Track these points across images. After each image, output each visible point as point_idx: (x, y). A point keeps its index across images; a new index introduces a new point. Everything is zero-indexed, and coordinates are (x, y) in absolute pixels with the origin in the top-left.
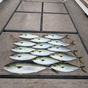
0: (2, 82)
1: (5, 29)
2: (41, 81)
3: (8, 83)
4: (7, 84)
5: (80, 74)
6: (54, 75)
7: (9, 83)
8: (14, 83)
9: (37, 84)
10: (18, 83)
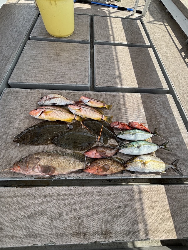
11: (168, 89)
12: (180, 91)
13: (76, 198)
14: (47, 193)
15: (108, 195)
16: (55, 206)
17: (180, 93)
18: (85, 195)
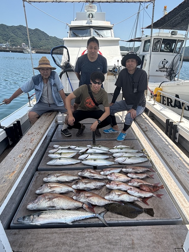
1: (39, 167)
5: (156, 218)
6: (119, 222)
13: (87, 234)
14: (67, 231)
15: (109, 232)
16: (72, 239)
17: (160, 167)
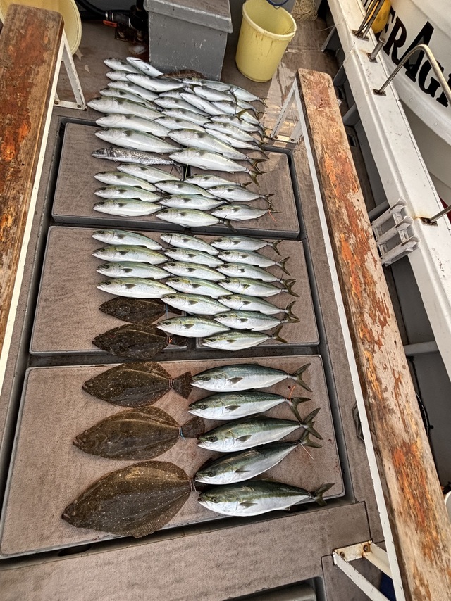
0: (94, 564)
2: (204, 539)
3: (112, 563)
4: (111, 566)
7: (115, 561)
8: (131, 560)
9: (193, 549)
10: (140, 557)
11: (319, 343)
12: (336, 346)
17: (335, 349)
18: (186, 549)
